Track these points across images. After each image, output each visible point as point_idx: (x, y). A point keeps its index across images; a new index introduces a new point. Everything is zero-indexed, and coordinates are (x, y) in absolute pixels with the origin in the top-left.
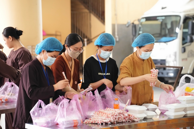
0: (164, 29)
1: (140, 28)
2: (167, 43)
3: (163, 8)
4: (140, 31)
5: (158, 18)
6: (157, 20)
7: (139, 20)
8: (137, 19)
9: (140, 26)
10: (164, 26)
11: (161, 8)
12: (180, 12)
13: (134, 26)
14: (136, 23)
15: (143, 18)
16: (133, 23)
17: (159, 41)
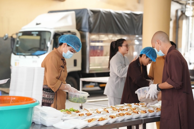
0: (43, 44)
1: (18, 42)
2: (39, 56)
3: (37, 24)
4: (17, 44)
5: (33, 33)
6: (32, 35)
7: (17, 34)
8: (15, 32)
9: (18, 39)
10: (43, 42)
11: (35, 24)
12: (51, 29)
13: (13, 40)
14: (15, 36)
15: (20, 32)
16: (12, 37)
17: (33, 54)
